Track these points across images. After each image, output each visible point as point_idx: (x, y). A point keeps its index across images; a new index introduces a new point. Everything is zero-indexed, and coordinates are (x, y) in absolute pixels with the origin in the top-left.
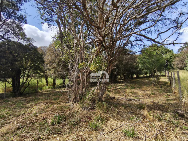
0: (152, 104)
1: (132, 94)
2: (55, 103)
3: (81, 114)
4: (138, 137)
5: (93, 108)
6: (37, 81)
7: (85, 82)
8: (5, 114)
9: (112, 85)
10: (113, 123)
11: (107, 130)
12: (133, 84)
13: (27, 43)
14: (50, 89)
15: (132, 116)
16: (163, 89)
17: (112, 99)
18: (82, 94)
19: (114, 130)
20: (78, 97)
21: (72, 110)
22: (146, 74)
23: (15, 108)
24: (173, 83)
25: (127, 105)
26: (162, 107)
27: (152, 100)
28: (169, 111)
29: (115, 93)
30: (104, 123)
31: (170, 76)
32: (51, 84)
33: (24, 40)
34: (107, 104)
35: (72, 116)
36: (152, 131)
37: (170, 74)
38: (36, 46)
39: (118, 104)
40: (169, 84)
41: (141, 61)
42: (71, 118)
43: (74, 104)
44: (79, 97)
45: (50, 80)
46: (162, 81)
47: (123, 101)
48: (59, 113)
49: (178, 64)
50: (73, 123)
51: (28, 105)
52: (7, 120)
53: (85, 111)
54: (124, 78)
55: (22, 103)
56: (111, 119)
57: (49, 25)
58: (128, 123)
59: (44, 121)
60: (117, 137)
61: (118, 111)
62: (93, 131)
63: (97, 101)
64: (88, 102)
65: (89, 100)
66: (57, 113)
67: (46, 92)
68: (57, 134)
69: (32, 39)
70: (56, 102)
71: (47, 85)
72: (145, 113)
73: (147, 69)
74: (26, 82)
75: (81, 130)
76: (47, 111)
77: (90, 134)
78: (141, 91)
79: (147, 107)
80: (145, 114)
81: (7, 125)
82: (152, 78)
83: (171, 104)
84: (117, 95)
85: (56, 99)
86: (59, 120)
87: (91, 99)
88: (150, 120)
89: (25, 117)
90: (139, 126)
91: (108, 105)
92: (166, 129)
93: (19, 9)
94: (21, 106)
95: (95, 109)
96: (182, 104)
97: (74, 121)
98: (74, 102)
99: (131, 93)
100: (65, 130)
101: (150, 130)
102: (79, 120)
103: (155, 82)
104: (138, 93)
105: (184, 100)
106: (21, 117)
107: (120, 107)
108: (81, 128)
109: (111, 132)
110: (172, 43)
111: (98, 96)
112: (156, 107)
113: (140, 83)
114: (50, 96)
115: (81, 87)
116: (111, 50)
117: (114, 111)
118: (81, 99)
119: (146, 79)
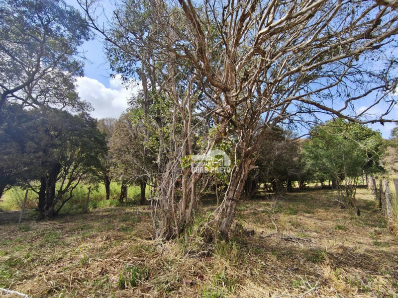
0: (340, 251)
1: (292, 225)
2: (126, 239)
3: (183, 265)
5: (208, 254)
6: (89, 189)
7: (192, 196)
8: (22, 256)
9: (247, 203)
10: (255, 291)
12: (295, 203)
13: (78, 112)
14: (113, 207)
15: (297, 278)
16: (363, 217)
17: (248, 236)
18: (185, 222)
20: (175, 226)
21: (161, 255)
22: (322, 180)
23: (41, 246)
24: (385, 205)
25: (283, 252)
26: (365, 259)
27: (340, 243)
28: (381, 271)
29: (254, 222)
30: (233, 290)
31: (378, 188)
32: (115, 196)
33: (73, 106)
34: (239, 247)
35: (163, 269)
37: (378, 183)
38: (95, 118)
39: (263, 247)
40: (377, 208)
41: (311, 152)
42: (159, 273)
43: (165, 243)
44: (176, 228)
45: (115, 186)
46: (359, 199)
47: (274, 242)
48: (133, 262)
49: (394, 162)
50: (166, 286)
51: (68, 240)
52: (26, 272)
53: (190, 261)
54: (272, 189)
55: (55, 234)
56: (249, 282)
57: (123, 80)
58: (289, 294)
59: (102, 278)
61: (264, 264)
63: (216, 240)
64: (196, 239)
65: (199, 236)
66: (129, 260)
67: (105, 212)
69: (88, 104)
70: (128, 236)
71: (108, 198)
72: (327, 272)
73: (325, 170)
74: (66, 190)
76: (110, 255)
78: (314, 220)
79: (330, 259)
80: (326, 275)
81: (26, 283)
82: (336, 192)
83: (386, 253)
84: (259, 227)
85: (127, 230)
86: (135, 278)
87: (204, 233)
88: (340, 290)
89: (62, 266)
91: (241, 249)
93: (74, 52)
94: (55, 242)
95: (211, 255)
97: (167, 282)
98: (165, 238)
99: (290, 224)
102: (178, 281)
103: (345, 201)
104: (305, 224)
106: (55, 266)
107: (268, 256)
110: (378, 119)
111: (220, 226)
112: (350, 260)
113: (309, 201)
114: (115, 221)
115: (183, 205)
116: (249, 131)
117: (254, 264)
118: (182, 231)
119: (322, 191)
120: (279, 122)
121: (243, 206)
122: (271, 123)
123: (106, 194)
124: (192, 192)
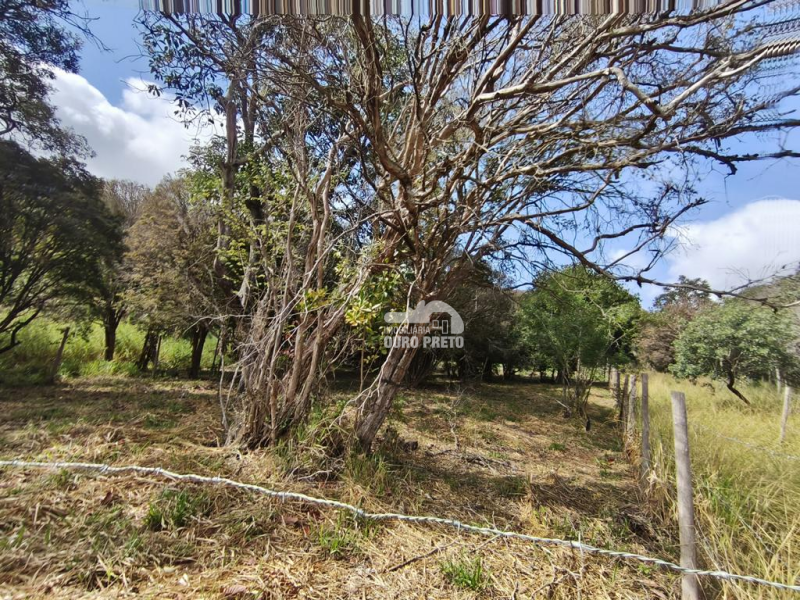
0: (551, 482)
1: (483, 438)
2: (159, 442)
4: (494, 590)
5: (332, 475)
6: (65, 332)
7: (312, 368)
9: (410, 395)
10: (408, 538)
11: (383, 560)
12: (492, 402)
15: (478, 520)
16: (594, 432)
17: (406, 451)
19: (409, 563)
20: (270, 423)
21: (238, 474)
22: (543, 368)
24: (627, 415)
25: (463, 480)
26: (584, 496)
27: (553, 471)
28: (602, 512)
29: (419, 429)
30: (372, 534)
31: (622, 387)
32: (127, 354)
33: (35, 134)
34: (389, 466)
35: (241, 499)
36: (541, 572)
37: (623, 380)
39: (430, 470)
40: (615, 420)
41: (531, 315)
42: (233, 506)
43: (246, 453)
44: (273, 427)
46: (594, 405)
47: (449, 462)
48: (177, 485)
49: (652, 349)
50: (246, 526)
51: (14, 436)
53: (295, 486)
54: (456, 372)
56: (401, 523)
57: (180, 105)
58: (463, 543)
59: (108, 510)
60: (419, 586)
61: (429, 497)
62: (326, 562)
63: (349, 451)
64: (311, 449)
65: (317, 442)
66: (168, 481)
67: (103, 386)
68: (176, 563)
70: (164, 436)
71: (109, 357)
72: (525, 511)
73: (549, 350)
75: (278, 554)
77: (314, 572)
78: (519, 433)
79: (534, 492)
80: (523, 517)
82: (561, 389)
83: (614, 488)
84: (427, 437)
85: (159, 425)
86: (183, 511)
87: (328, 438)
90: (500, 556)
91: (391, 470)
92: (587, 568)
93: (58, 8)
95: (338, 478)
96: (647, 491)
97: (250, 520)
98: (246, 445)
99: (479, 436)
100: (213, 552)
101: (534, 570)
102: (272, 518)
103: (571, 405)
104: (504, 438)
105: (653, 477)
107: (437, 484)
108: (277, 549)
109: (395, 570)
110: (635, 276)
111: (359, 428)
112: (562, 496)
113: (515, 400)
114: (129, 406)
115: (291, 383)
116: (435, 263)
117: (413, 495)
118: (282, 434)
119: (539, 386)
120: (487, 254)
121: (403, 398)
122: (474, 253)
123: (104, 348)
124: (314, 361)
